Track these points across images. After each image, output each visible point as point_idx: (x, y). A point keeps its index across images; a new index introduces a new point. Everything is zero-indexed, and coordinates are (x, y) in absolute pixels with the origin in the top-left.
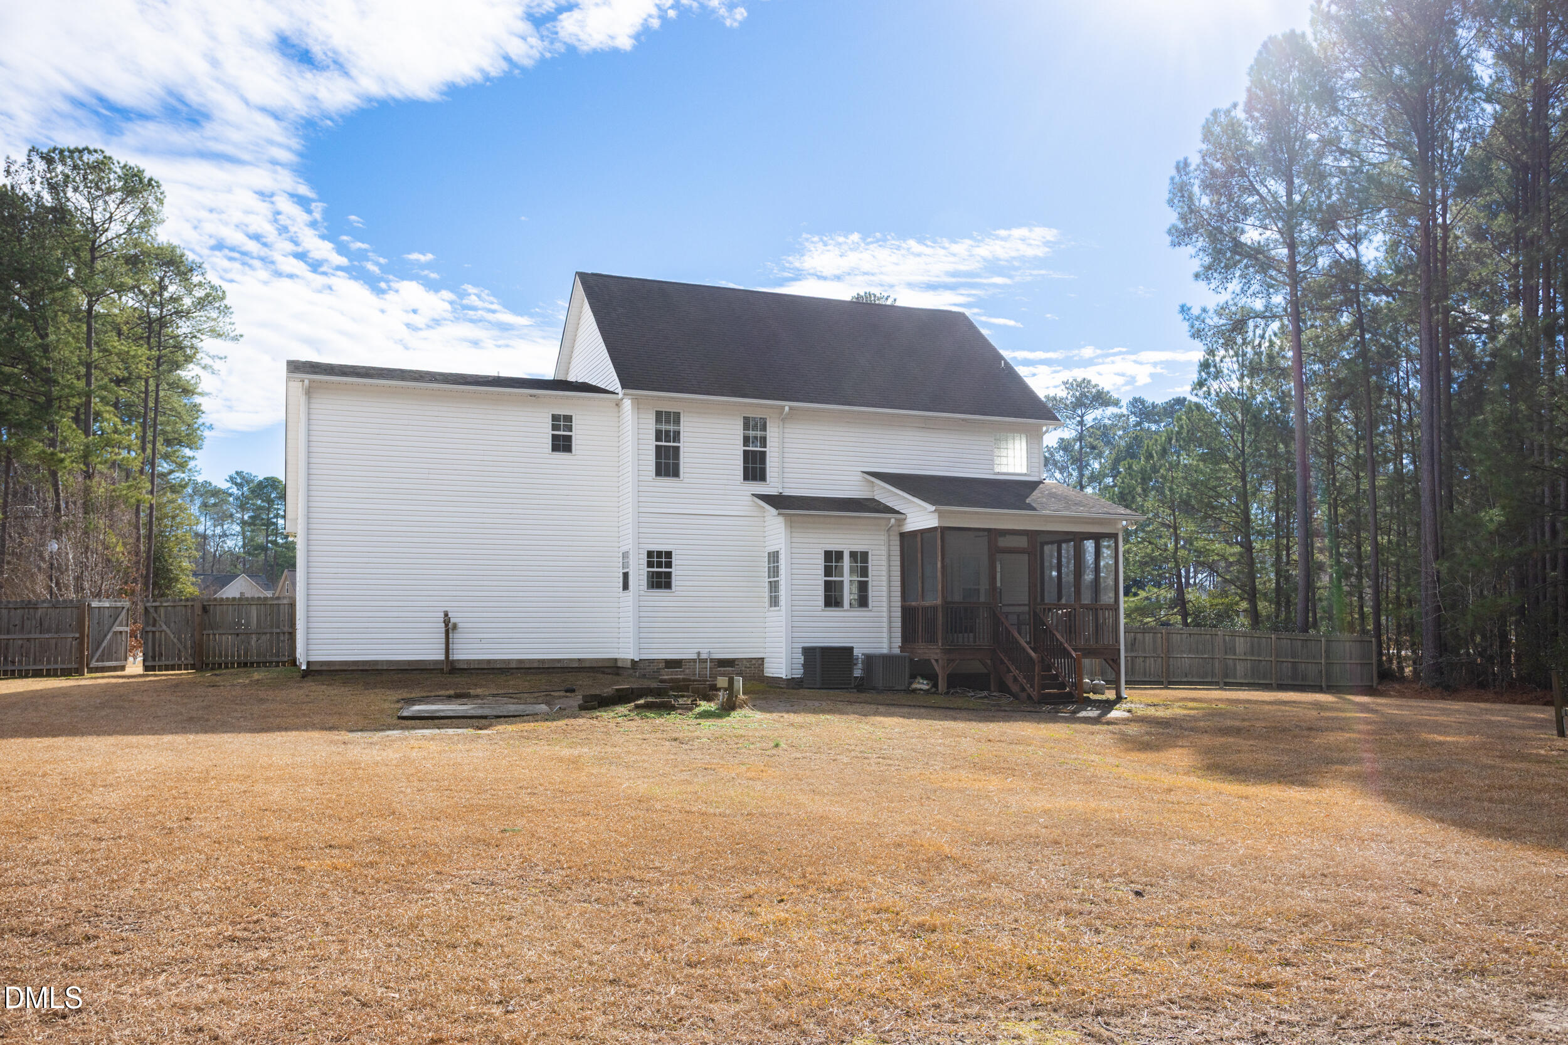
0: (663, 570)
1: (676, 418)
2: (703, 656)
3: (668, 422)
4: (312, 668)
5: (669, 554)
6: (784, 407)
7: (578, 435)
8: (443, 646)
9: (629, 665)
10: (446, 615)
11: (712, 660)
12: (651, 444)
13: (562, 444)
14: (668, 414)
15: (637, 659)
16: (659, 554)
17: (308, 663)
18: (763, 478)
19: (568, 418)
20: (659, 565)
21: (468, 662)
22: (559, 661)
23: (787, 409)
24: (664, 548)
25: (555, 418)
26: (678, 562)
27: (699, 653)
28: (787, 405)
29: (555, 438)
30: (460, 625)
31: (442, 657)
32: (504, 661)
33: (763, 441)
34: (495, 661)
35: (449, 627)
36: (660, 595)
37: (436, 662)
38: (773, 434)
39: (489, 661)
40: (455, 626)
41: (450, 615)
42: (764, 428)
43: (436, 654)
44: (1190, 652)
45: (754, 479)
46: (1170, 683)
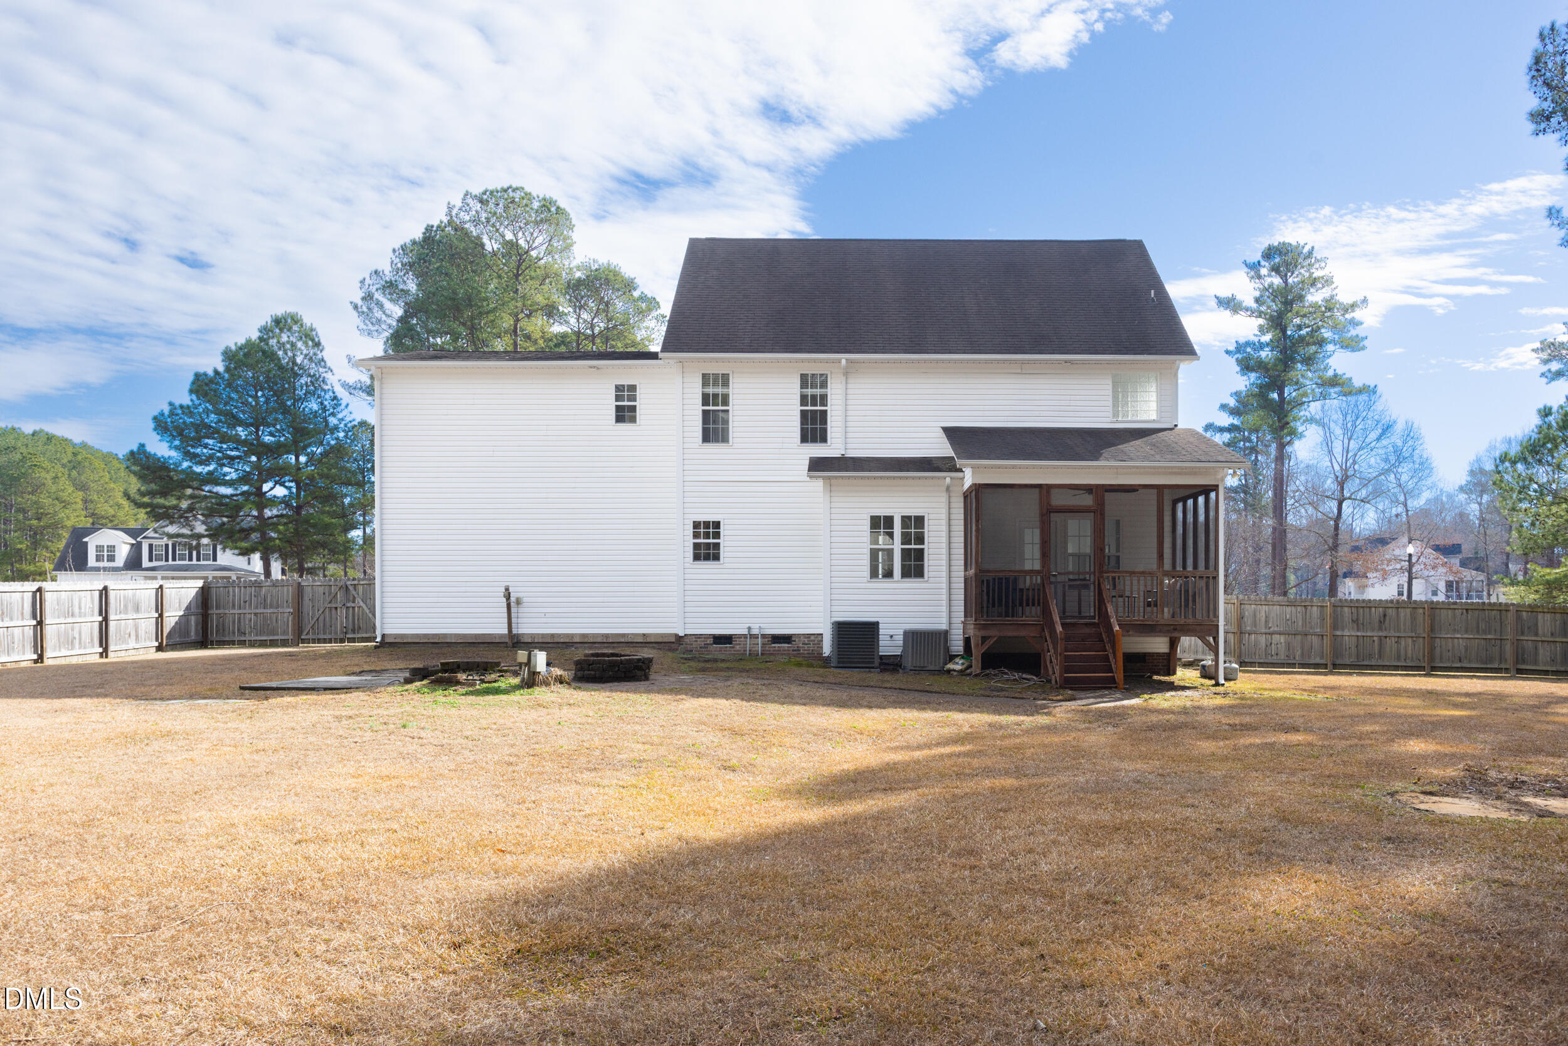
0: (711, 541)
1: (725, 380)
2: (755, 632)
3: (715, 384)
4: (387, 640)
5: (717, 525)
6: (839, 361)
7: (643, 404)
8: (506, 620)
9: (673, 640)
10: (507, 589)
11: (764, 636)
12: (697, 409)
13: (625, 414)
14: (716, 376)
15: (681, 634)
16: (707, 524)
17: (383, 636)
18: (824, 439)
19: (633, 388)
20: (707, 536)
21: (532, 635)
22: (623, 635)
23: (844, 362)
24: (711, 518)
25: (619, 388)
26: (727, 533)
27: (749, 628)
28: (843, 358)
29: (619, 409)
30: (525, 600)
31: (506, 631)
32: (567, 635)
33: (824, 399)
34: (559, 635)
35: (510, 602)
36: (706, 568)
37: (501, 636)
38: (835, 392)
39: (553, 635)
40: (518, 602)
41: (511, 590)
42: (824, 385)
43: (498, 628)
44: (1466, 632)
45: (814, 440)
46: (1434, 669)
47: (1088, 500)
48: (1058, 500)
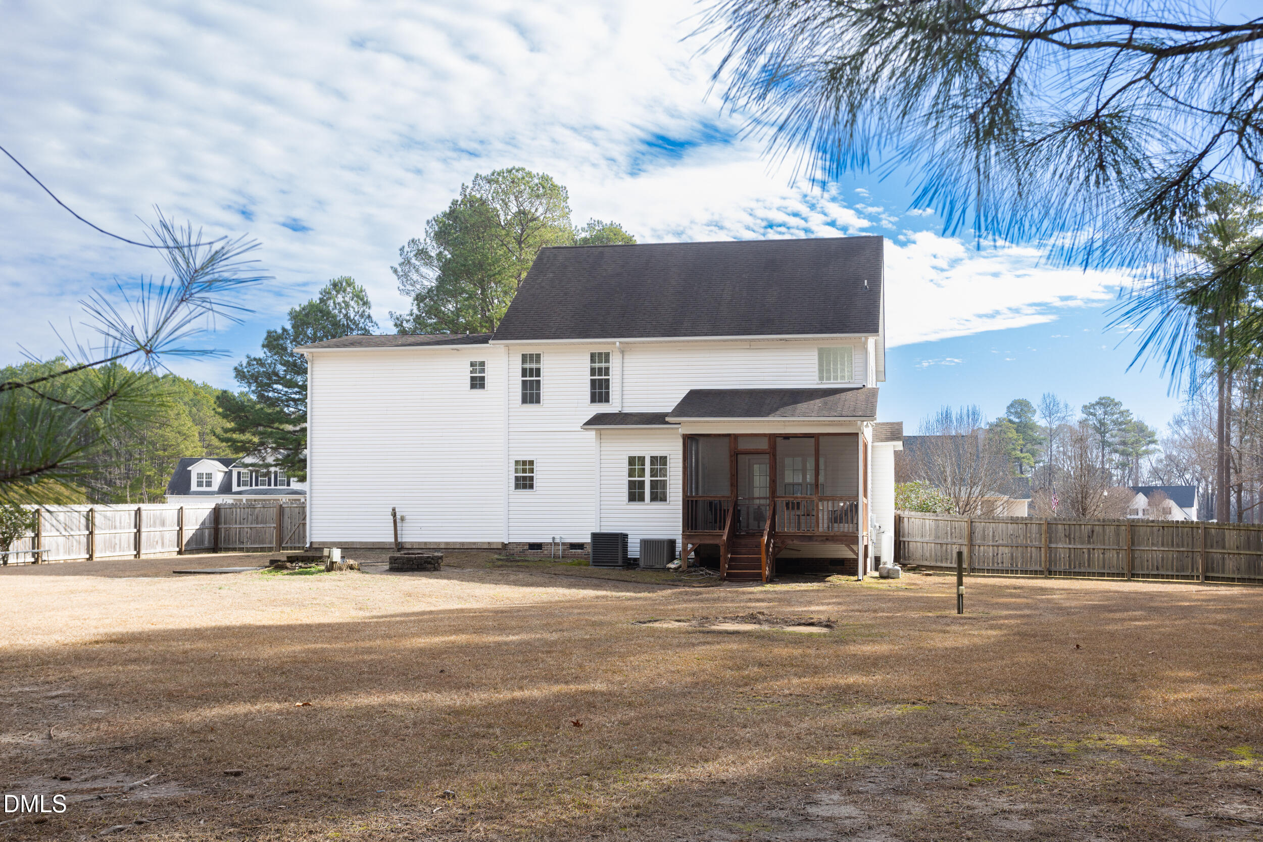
0: (527, 475)
1: (537, 358)
2: (557, 541)
3: (531, 361)
4: (314, 546)
5: (531, 463)
6: (614, 343)
7: (490, 376)
8: (393, 532)
9: (500, 547)
10: (394, 510)
11: (564, 544)
12: (518, 379)
13: (478, 383)
14: (531, 355)
15: (506, 542)
16: (524, 463)
17: (311, 543)
18: (607, 401)
19: (482, 364)
20: (524, 471)
21: (412, 543)
22: (474, 543)
23: (618, 344)
24: (528, 458)
25: (472, 364)
26: (538, 469)
27: (554, 538)
28: (617, 341)
29: (473, 379)
30: (407, 517)
31: (393, 540)
32: (436, 543)
33: (607, 371)
34: (430, 543)
35: (396, 519)
36: (525, 493)
37: (390, 543)
38: (615, 364)
39: (426, 543)
40: (402, 519)
41: (397, 510)
42: (607, 361)
43: (388, 537)
45: (600, 401)
47: (764, 445)
48: (742, 446)
